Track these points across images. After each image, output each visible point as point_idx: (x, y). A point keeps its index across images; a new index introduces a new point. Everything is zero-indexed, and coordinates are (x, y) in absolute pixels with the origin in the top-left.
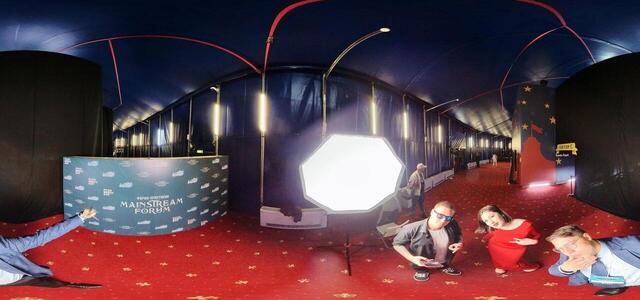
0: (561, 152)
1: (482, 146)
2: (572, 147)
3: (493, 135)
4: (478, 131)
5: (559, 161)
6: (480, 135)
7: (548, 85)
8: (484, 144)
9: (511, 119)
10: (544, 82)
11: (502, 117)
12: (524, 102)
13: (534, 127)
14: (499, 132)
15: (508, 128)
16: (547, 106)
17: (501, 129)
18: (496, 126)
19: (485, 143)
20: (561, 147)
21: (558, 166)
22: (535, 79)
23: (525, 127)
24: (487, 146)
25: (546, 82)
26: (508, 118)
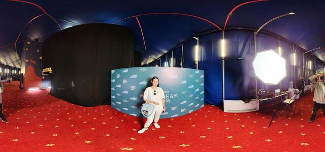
0: (45, 73)
1: (6, 72)
2: (50, 70)
3: (11, 67)
4: (4, 65)
5: (43, 78)
6: (4, 67)
7: (39, 41)
8: (7, 71)
9: (20, 59)
10: (37, 40)
11: (16, 58)
12: (27, 49)
13: (31, 61)
14: (14, 65)
15: (19, 64)
16: (38, 51)
18: (13, 62)
20: (45, 70)
21: (43, 80)
22: (33, 38)
23: (27, 61)
24: (8, 72)
26: (18, 58)
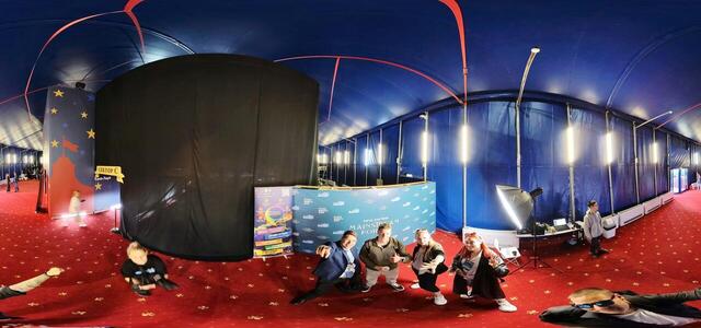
2: (118, 173)
3: (22, 149)
7: (86, 88)
9: (42, 130)
10: (80, 85)
11: (33, 128)
13: (66, 143)
14: (30, 145)
15: (40, 141)
16: (84, 115)
17: (32, 141)
18: (25, 138)
19: (12, 159)
22: (70, 81)
23: (55, 143)
25: (84, 85)
26: (38, 128)
